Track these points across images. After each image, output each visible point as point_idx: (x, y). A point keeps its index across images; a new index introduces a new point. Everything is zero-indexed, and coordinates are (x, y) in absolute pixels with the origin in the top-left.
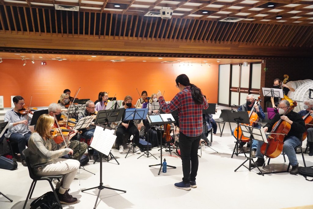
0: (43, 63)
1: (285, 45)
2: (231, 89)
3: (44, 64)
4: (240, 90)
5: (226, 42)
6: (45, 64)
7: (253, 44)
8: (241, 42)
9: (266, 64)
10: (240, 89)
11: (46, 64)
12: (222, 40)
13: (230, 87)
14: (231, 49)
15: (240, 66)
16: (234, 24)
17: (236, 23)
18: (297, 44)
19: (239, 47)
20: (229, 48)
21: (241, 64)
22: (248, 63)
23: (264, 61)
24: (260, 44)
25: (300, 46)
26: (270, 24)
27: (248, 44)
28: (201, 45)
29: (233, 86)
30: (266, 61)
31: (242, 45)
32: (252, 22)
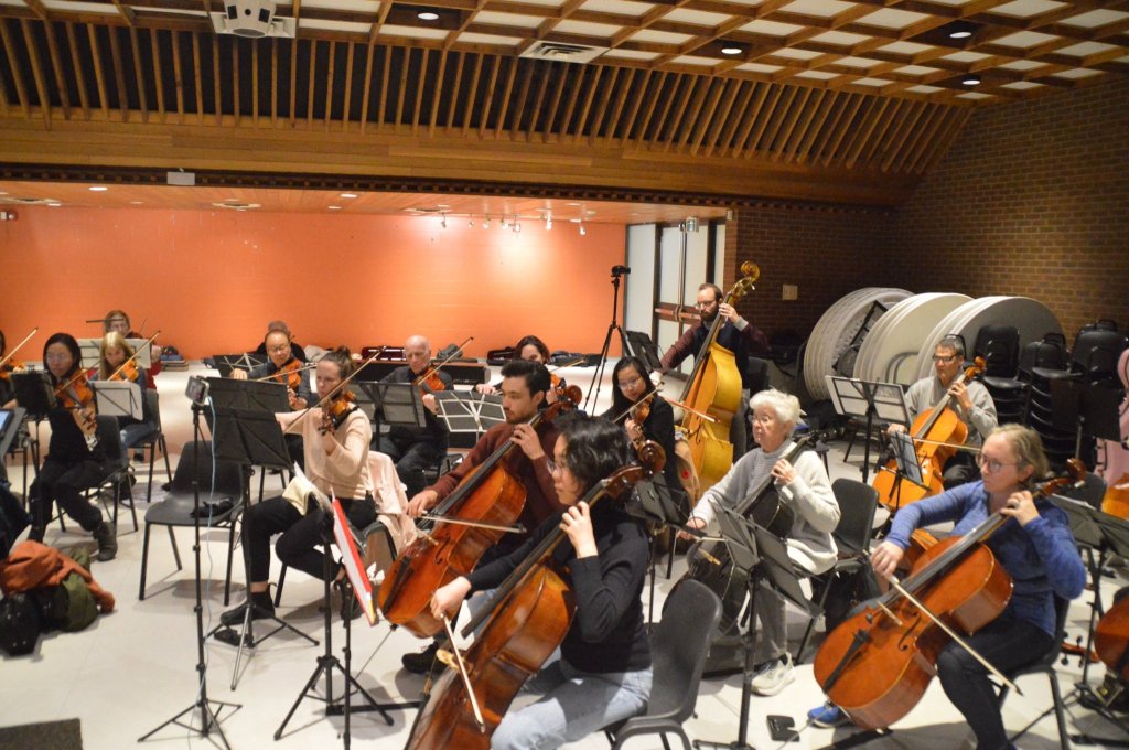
0: (7, 216)
1: (794, 159)
2: (658, 310)
3: (8, 219)
4: (681, 315)
5: (567, 140)
6: (10, 217)
7: (673, 150)
8: (626, 139)
9: (739, 225)
10: (684, 311)
11: (16, 218)
12: (549, 129)
13: (657, 303)
14: (592, 166)
15: (682, 229)
16: (583, 71)
17: (591, 68)
18: (835, 155)
19: (625, 157)
20: (588, 163)
21: (682, 223)
22: (701, 221)
23: (734, 214)
24: (701, 152)
25: (849, 165)
26: (722, 79)
27: (652, 146)
28: (470, 147)
29: (664, 298)
30: (739, 213)
31: (635, 152)
32: (650, 67)
